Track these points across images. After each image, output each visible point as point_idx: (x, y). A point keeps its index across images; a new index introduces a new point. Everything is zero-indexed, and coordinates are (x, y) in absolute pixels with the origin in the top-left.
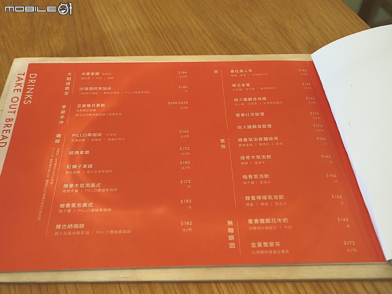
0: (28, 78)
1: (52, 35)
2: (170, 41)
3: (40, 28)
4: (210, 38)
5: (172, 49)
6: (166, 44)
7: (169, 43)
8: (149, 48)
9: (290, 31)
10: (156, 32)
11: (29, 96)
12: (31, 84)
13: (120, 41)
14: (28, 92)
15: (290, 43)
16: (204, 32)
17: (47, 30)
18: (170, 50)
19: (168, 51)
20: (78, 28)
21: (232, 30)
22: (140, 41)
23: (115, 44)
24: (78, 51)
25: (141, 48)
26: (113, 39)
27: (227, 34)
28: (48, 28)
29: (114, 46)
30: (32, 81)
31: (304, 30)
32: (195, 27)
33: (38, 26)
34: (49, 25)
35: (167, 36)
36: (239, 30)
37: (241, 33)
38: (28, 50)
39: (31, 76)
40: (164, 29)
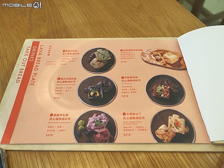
0: (32, 48)
1: (41, 28)
2: (99, 28)
3: (35, 24)
4: (119, 26)
5: (100, 32)
6: (97, 30)
7: (98, 29)
8: (89, 32)
9: (158, 21)
10: (92, 24)
11: (32, 57)
12: (33, 51)
13: (75, 29)
14: (32, 55)
15: (158, 27)
16: (116, 23)
17: (38, 25)
18: (99, 33)
19: (98, 33)
20: (54, 23)
21: (129, 22)
22: (84, 29)
23: (72, 31)
24: (54, 35)
25: (85, 32)
26: (71, 28)
27: (127, 24)
28: (39, 24)
29: (72, 32)
30: (34, 50)
31: (165, 20)
32: (111, 21)
33: (34, 24)
34: (39, 23)
35: (97, 26)
36: (133, 22)
37: (134, 23)
38: (29, 35)
39: (34, 47)
40: (96, 22)
